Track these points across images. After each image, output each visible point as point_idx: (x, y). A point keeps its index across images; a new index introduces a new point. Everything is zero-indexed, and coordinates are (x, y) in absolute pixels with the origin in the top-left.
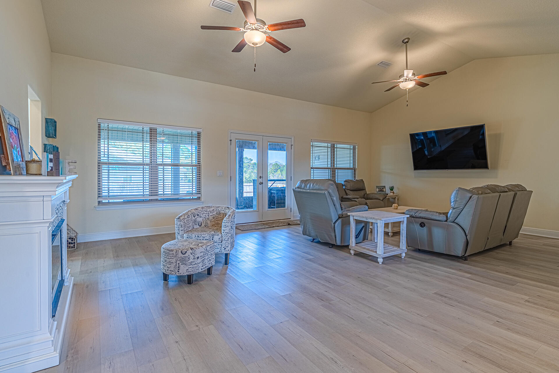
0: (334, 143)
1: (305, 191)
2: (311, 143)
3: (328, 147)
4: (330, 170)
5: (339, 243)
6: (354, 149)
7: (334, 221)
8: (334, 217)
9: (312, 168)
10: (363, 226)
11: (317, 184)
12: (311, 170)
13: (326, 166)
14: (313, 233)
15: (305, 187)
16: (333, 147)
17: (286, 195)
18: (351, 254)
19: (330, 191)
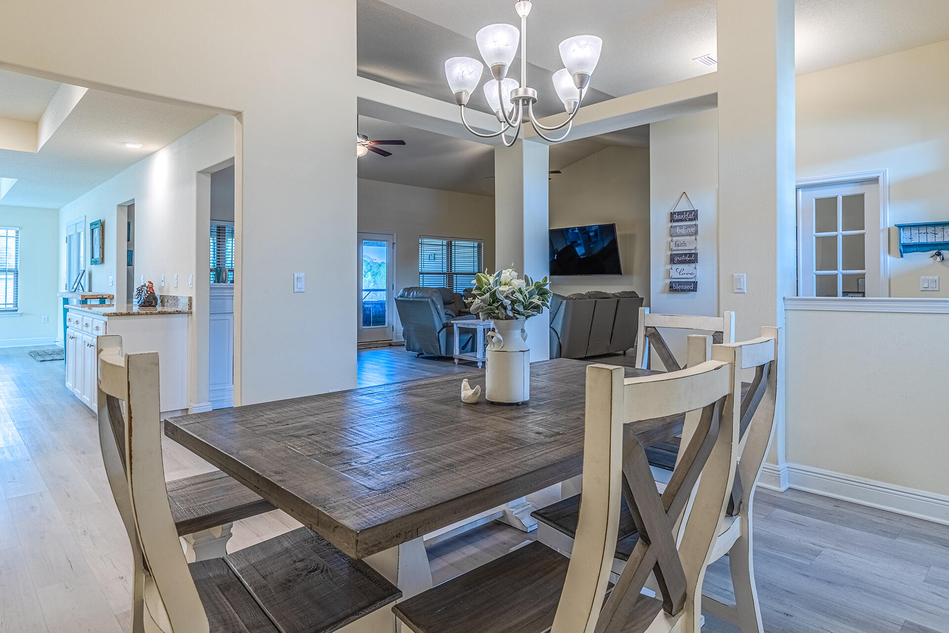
0: (451, 239)
1: (408, 299)
2: (420, 240)
3: (442, 245)
4: (445, 276)
5: (443, 353)
6: (479, 246)
7: (438, 331)
8: (438, 326)
9: (420, 273)
10: (471, 337)
11: (420, 292)
12: (420, 275)
13: (440, 270)
14: (417, 347)
15: (408, 295)
16: (449, 245)
17: (386, 309)
18: (455, 363)
19: (434, 299)
